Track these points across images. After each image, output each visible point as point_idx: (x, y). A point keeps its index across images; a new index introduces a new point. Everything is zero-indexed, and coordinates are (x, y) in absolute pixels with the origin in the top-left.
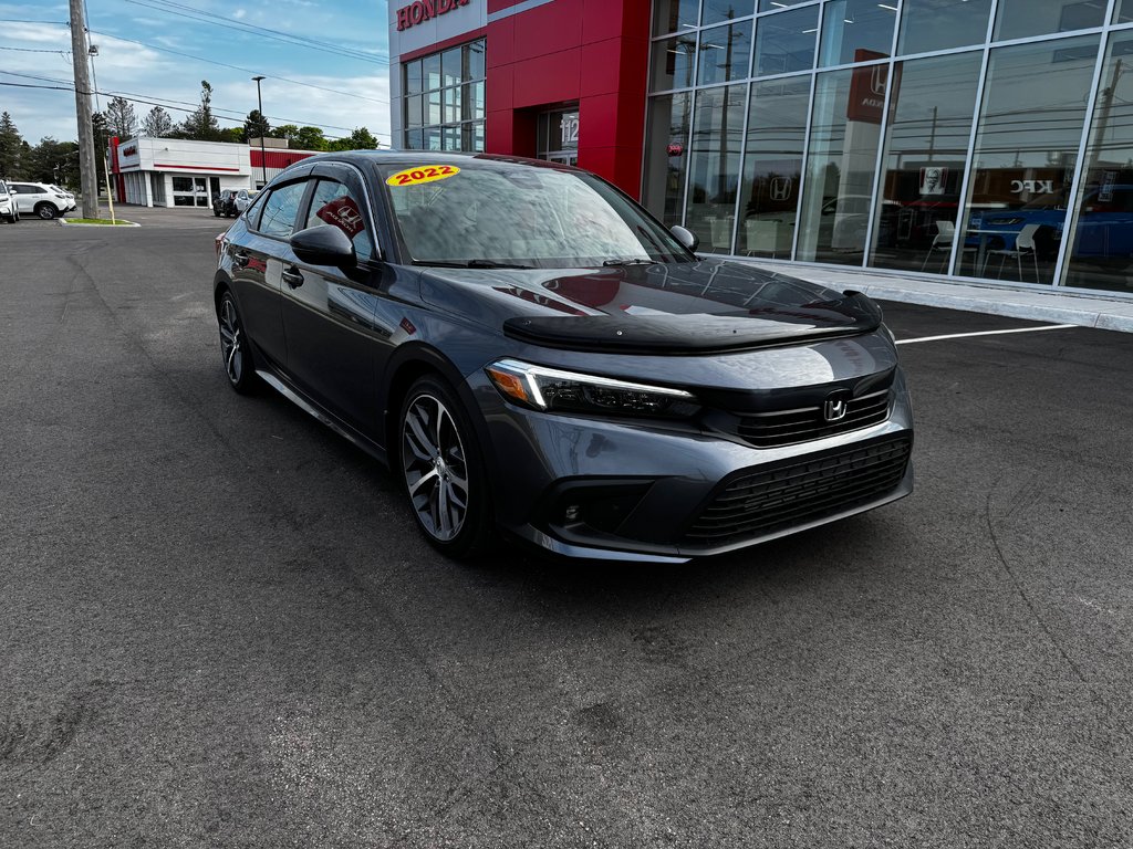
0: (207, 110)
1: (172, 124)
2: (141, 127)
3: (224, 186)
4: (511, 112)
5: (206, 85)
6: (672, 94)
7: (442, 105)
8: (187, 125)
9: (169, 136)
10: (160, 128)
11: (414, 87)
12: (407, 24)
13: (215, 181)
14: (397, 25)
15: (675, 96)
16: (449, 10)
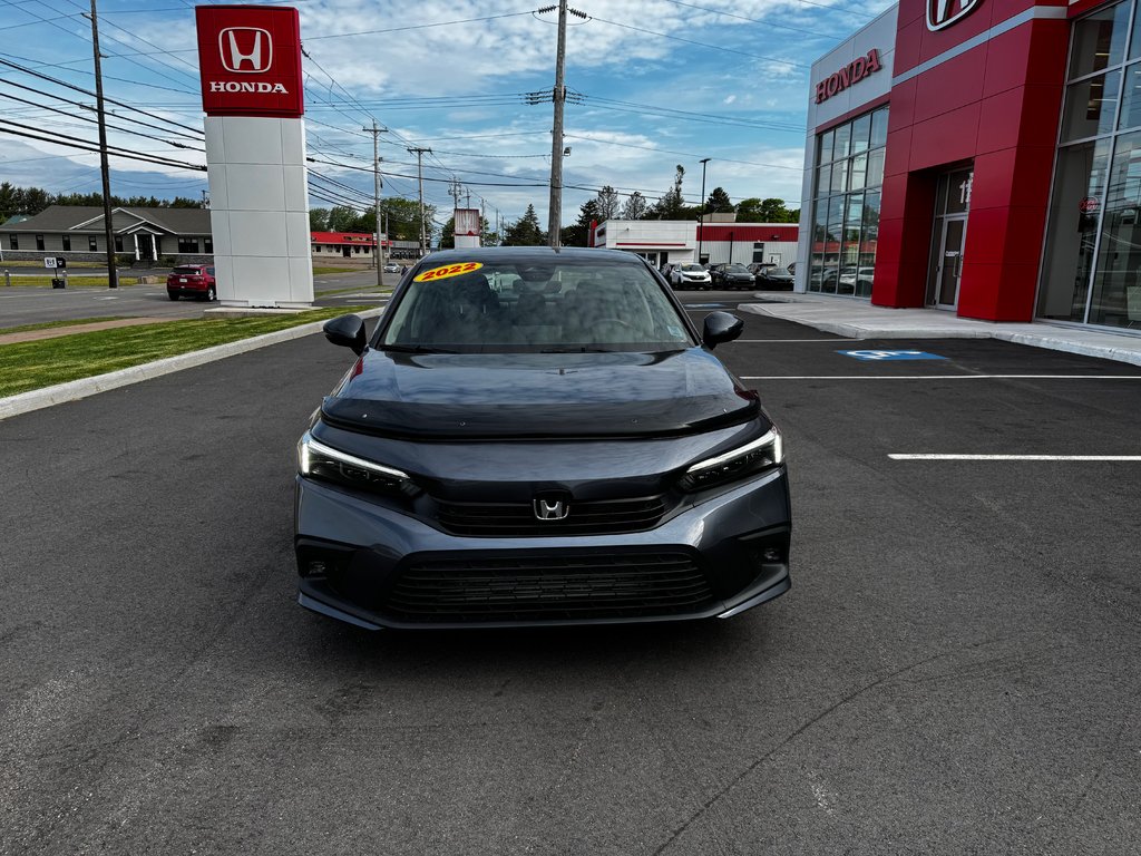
0: (678, 191)
1: (646, 205)
2: (622, 210)
3: (672, 260)
4: (906, 175)
5: (680, 169)
6: (1094, 141)
7: (849, 173)
8: (658, 206)
9: (642, 218)
10: (637, 212)
11: (826, 156)
12: (824, 97)
13: (664, 255)
14: (815, 99)
15: (1098, 143)
16: (862, 78)
